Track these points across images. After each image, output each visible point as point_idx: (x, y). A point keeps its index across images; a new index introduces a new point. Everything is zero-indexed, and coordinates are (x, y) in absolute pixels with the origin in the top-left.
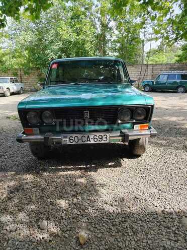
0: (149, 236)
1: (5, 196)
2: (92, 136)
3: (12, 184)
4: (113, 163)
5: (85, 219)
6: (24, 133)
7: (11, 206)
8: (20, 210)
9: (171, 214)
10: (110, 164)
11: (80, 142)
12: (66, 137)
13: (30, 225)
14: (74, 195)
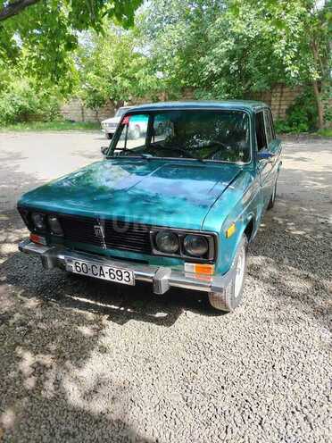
2: (106, 269)
11: (90, 274)
12: (71, 261)
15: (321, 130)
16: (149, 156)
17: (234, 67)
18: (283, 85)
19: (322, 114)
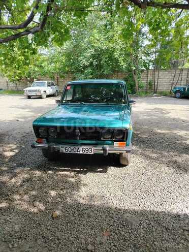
0: (97, 220)
1: (19, 183)
2: (81, 149)
3: (26, 176)
4: (101, 170)
5: (62, 205)
6: (37, 142)
7: (21, 190)
8: (26, 193)
9: (121, 210)
10: (98, 170)
11: (72, 152)
12: (63, 148)
13: (29, 203)
14: (62, 189)
15: (137, 93)
16: (83, 103)
17: (95, 63)
18: (118, 72)
19: (137, 85)
